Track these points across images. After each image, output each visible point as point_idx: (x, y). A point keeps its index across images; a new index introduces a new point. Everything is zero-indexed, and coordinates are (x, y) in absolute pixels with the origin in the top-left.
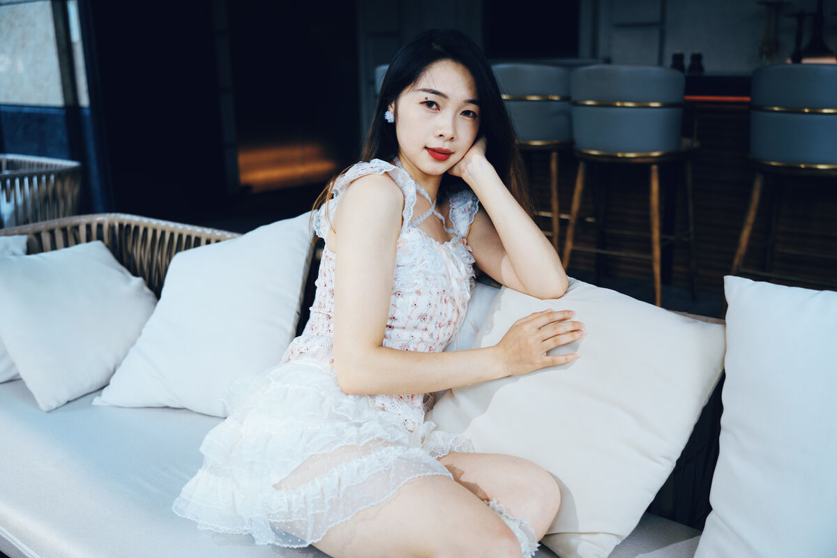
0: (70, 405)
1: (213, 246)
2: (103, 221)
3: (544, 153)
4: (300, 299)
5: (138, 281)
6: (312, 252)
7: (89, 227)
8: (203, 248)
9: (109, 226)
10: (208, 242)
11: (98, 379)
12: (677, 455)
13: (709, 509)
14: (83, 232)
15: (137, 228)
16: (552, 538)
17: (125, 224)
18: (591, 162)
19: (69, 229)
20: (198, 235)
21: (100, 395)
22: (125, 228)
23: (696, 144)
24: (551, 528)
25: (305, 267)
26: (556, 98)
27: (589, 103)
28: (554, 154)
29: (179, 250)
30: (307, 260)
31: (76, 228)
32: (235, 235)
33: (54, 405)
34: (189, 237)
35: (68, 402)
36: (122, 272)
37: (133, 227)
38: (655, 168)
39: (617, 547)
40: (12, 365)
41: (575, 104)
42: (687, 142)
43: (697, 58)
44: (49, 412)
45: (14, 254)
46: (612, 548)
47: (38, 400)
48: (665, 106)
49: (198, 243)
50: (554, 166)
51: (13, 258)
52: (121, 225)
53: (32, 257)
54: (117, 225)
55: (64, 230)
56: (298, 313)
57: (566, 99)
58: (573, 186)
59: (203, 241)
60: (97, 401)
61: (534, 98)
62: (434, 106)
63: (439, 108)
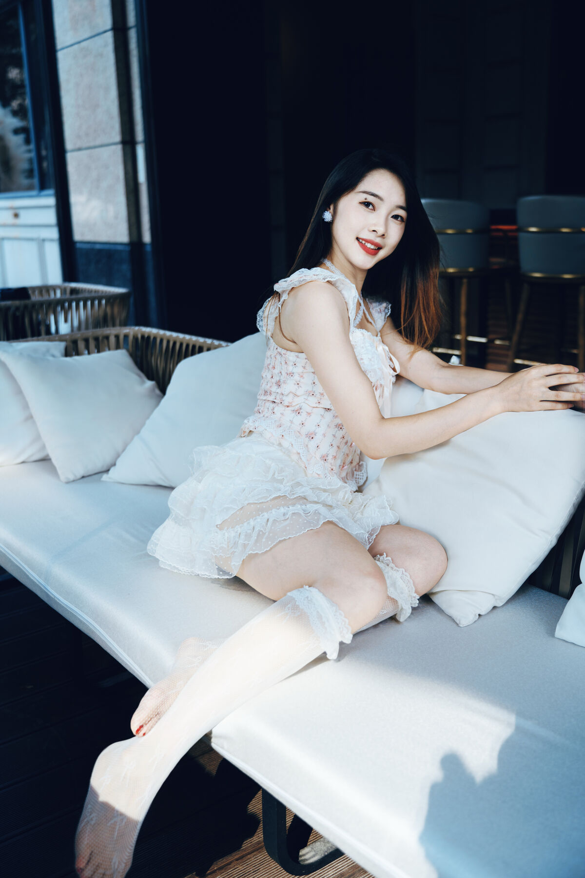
0: (85, 479)
1: (211, 353)
2: (129, 333)
5: (150, 384)
7: (117, 337)
8: (204, 355)
9: (134, 337)
10: (209, 349)
11: (108, 460)
13: (578, 581)
14: (112, 340)
15: (155, 338)
17: (146, 336)
19: (100, 338)
20: (201, 344)
21: (108, 473)
22: (147, 340)
29: (186, 356)
31: (107, 338)
33: (72, 477)
34: (194, 347)
35: (83, 477)
36: (139, 376)
37: (152, 338)
40: (44, 447)
44: (68, 483)
45: (53, 356)
46: (487, 607)
47: (60, 472)
49: (201, 350)
51: (51, 358)
52: (143, 337)
53: (68, 359)
54: (139, 336)
55: (96, 339)
59: (205, 349)
60: (105, 477)
61: (565, 230)
62: (371, 207)
63: (374, 209)
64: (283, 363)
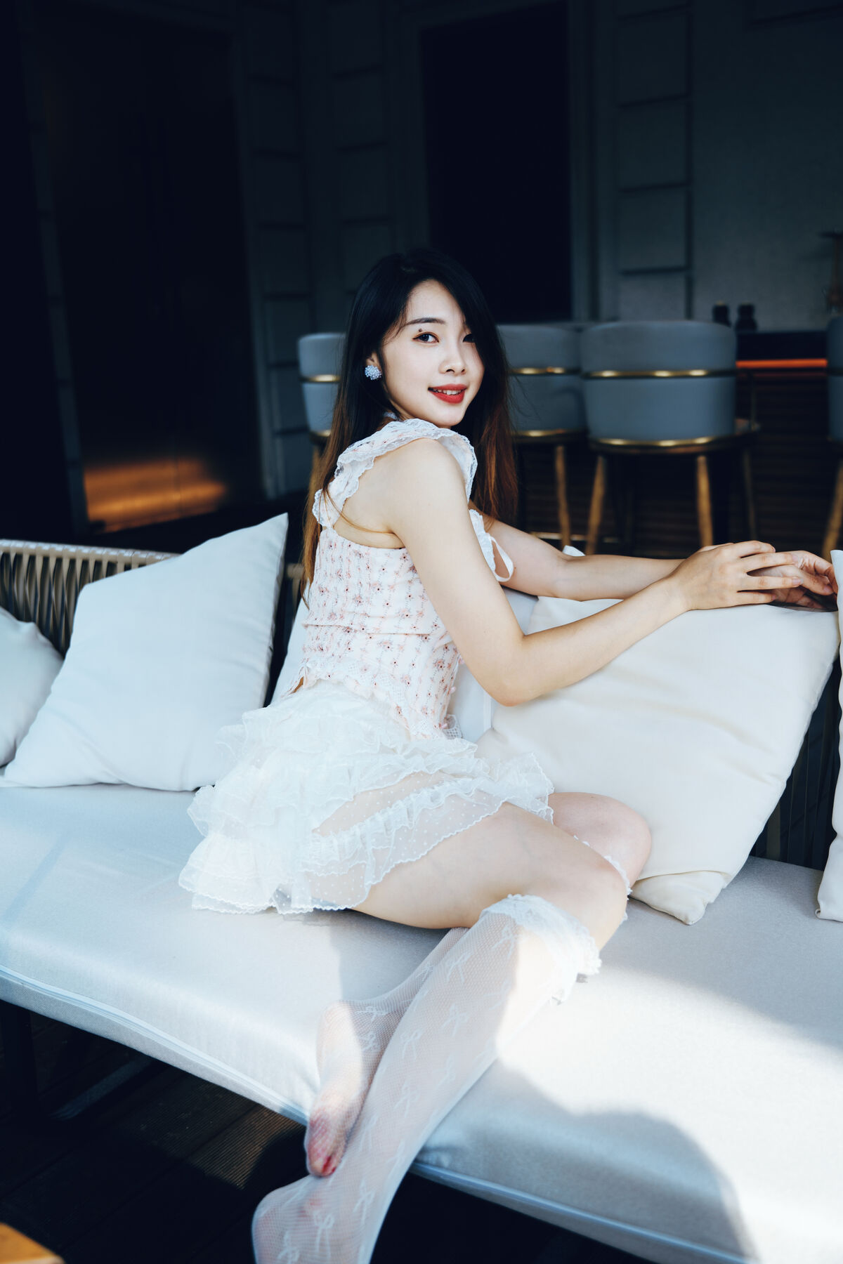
1: (135, 572)
3: (544, 448)
4: (272, 629)
5: (28, 628)
6: (283, 568)
8: (121, 577)
10: (128, 568)
12: (787, 774)
13: (832, 835)
15: (19, 557)
16: (643, 885)
18: (614, 456)
20: (113, 560)
23: (756, 427)
24: (642, 872)
25: (275, 589)
26: (558, 371)
27: (607, 374)
28: (560, 449)
30: (277, 579)
32: (167, 555)
34: (98, 564)
36: (5, 615)
37: (12, 556)
38: (702, 459)
39: (723, 890)
41: (588, 377)
42: (742, 424)
43: (747, 312)
46: (717, 891)
48: (712, 374)
49: (112, 569)
50: (560, 465)
56: (271, 649)
57: (573, 371)
58: (589, 494)
59: (120, 566)
61: (528, 371)
62: (431, 339)
63: (437, 340)
64: (363, 568)
